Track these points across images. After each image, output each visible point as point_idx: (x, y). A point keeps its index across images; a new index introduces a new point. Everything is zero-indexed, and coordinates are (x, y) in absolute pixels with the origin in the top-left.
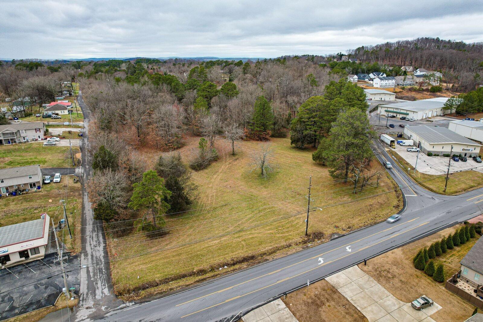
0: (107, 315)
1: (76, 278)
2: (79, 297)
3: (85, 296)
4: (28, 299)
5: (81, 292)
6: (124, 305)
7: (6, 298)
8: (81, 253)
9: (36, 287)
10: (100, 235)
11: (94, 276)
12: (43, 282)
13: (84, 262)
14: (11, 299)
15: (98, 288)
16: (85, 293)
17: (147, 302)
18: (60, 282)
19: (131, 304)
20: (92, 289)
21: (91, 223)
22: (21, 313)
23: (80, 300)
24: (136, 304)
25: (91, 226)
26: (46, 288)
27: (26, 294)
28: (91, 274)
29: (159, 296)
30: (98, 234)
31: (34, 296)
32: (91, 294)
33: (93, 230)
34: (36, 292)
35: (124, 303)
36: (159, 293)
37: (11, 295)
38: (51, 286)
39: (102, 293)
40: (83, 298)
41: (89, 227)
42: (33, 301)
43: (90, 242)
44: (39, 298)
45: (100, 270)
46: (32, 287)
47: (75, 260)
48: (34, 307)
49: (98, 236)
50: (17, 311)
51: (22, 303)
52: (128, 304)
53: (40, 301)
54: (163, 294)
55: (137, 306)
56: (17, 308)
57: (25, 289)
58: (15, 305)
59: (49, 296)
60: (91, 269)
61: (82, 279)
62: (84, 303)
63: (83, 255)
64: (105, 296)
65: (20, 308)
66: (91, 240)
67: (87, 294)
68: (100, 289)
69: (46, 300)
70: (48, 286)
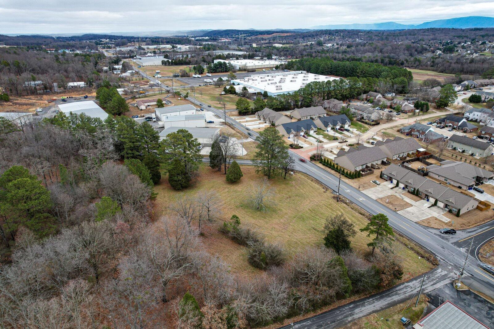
0: (452, 264)
1: (444, 288)
2: (453, 281)
3: (451, 278)
4: (479, 304)
5: (450, 282)
6: (441, 260)
7: (490, 316)
8: (424, 294)
9: (469, 305)
10: (397, 288)
11: (434, 280)
12: (463, 304)
13: (429, 288)
14: (488, 314)
15: (441, 275)
16: (449, 279)
17: (431, 252)
18: (454, 295)
19: (438, 258)
20: (444, 277)
21: (390, 298)
22: (488, 302)
23: (455, 280)
24: (436, 256)
25: (393, 297)
26: (465, 300)
27: (478, 308)
28: (435, 281)
29: (424, 248)
30: (399, 290)
31: (475, 303)
32: (447, 276)
33: (396, 294)
34: (472, 303)
35: (440, 261)
36: (422, 249)
37: (486, 315)
38: (461, 298)
39: (442, 272)
40: (452, 279)
41: (396, 298)
42: (477, 301)
43: (410, 292)
44: (473, 299)
45: (428, 278)
46: (472, 307)
47: (432, 295)
48: (479, 298)
49: (400, 290)
50: (489, 305)
51: (483, 306)
52: (439, 259)
53: (474, 298)
54: (421, 247)
55: (437, 254)
56: (488, 306)
57: (476, 311)
58: (488, 309)
59: (467, 295)
60: (432, 283)
61: (442, 285)
62: (455, 277)
63: (424, 292)
64: (442, 270)
65: (487, 304)
66: (408, 292)
67: (448, 278)
68: (440, 273)
69: (471, 295)
70: (463, 299)
